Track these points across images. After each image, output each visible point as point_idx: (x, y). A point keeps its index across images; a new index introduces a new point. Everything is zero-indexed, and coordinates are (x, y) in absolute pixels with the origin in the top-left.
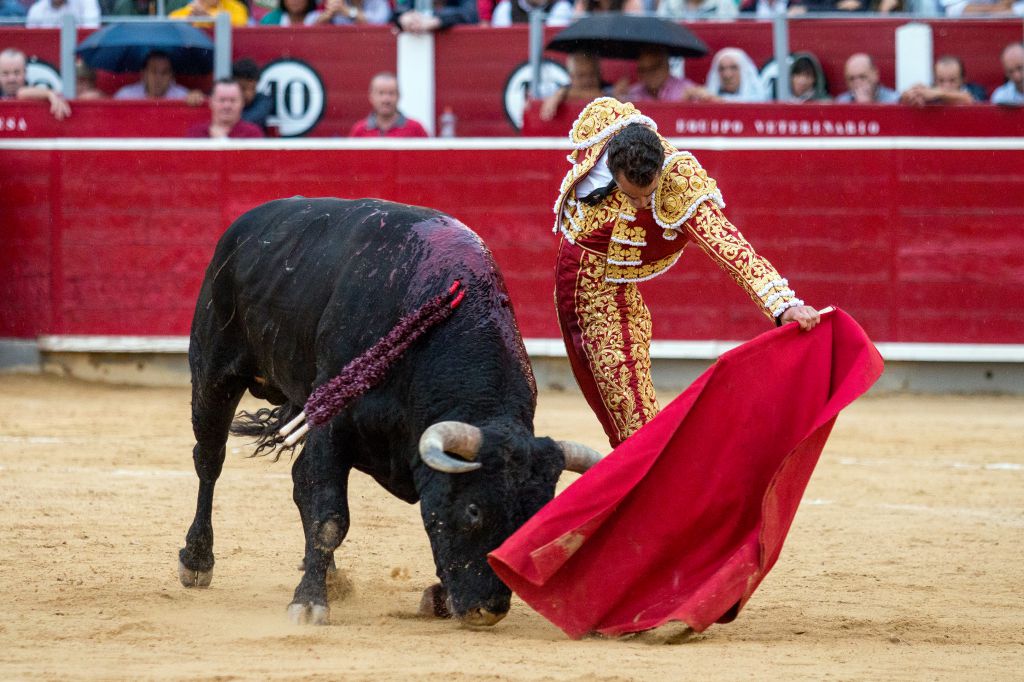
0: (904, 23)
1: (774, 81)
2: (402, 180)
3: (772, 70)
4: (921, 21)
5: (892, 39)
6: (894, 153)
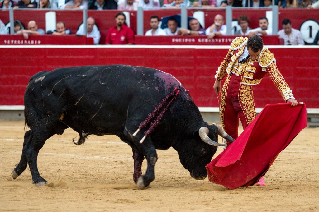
0: (48, 11)
1: (9, 28)
3: (9, 25)
4: (53, 11)
5: (44, 16)
6: (45, 49)
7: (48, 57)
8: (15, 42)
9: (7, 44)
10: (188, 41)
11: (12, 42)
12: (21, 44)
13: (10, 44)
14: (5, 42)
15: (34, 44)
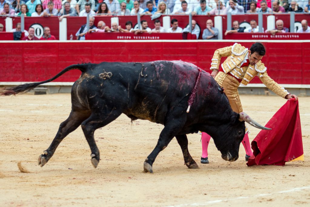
2: (59, 49)
5: (162, 19)
6: (162, 43)
7: (164, 48)
8: (141, 38)
9: (136, 39)
10: (263, 37)
11: (139, 37)
12: (145, 39)
13: (138, 39)
14: (134, 37)
15: (155, 39)
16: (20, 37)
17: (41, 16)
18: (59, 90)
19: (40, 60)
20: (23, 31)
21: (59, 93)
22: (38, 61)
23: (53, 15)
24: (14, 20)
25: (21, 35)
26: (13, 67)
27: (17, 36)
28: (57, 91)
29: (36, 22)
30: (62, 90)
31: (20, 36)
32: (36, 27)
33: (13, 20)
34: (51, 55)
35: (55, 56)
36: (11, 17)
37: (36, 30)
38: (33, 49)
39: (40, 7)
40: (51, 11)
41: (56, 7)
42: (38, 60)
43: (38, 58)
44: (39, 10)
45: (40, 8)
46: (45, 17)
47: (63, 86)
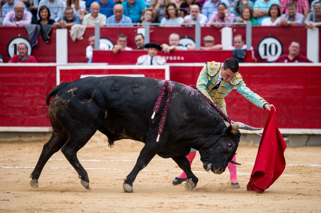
16: (243, 57)
17: (277, 24)
18: (307, 142)
19: (277, 94)
20: (250, 48)
21: (306, 145)
22: (274, 95)
23: (297, 24)
24: (235, 30)
25: (245, 53)
26: (235, 105)
27: (239, 56)
28: (304, 144)
29: (270, 35)
30: (312, 141)
31: (243, 55)
32: (269, 41)
33: (233, 30)
34: (295, 87)
35: (301, 87)
36: (230, 27)
37: (270, 47)
38: (267, 76)
39: (275, 9)
40: (292, 17)
41: (301, 10)
42: (274, 93)
43: (274, 91)
44: (274, 13)
45: (276, 11)
46: (283, 26)
47: (314, 135)
